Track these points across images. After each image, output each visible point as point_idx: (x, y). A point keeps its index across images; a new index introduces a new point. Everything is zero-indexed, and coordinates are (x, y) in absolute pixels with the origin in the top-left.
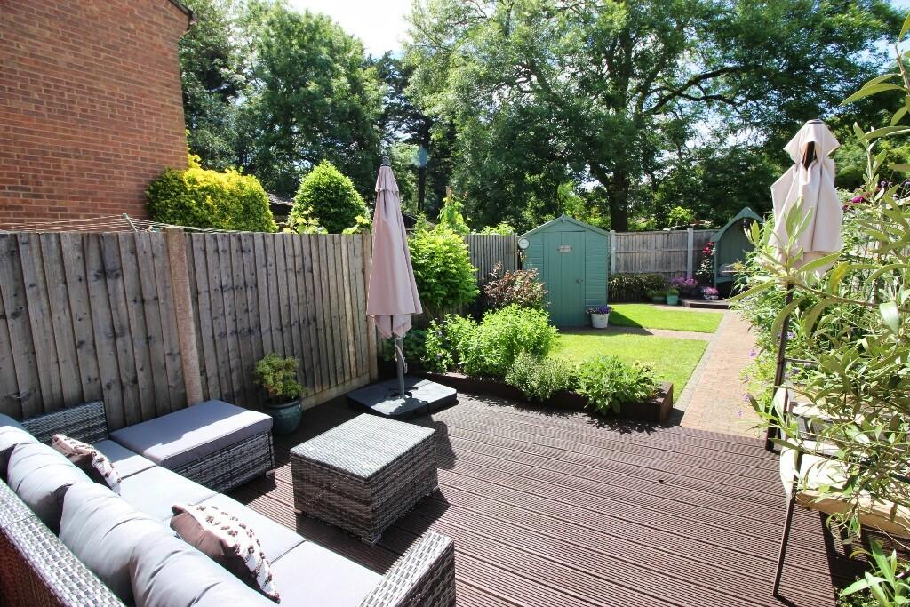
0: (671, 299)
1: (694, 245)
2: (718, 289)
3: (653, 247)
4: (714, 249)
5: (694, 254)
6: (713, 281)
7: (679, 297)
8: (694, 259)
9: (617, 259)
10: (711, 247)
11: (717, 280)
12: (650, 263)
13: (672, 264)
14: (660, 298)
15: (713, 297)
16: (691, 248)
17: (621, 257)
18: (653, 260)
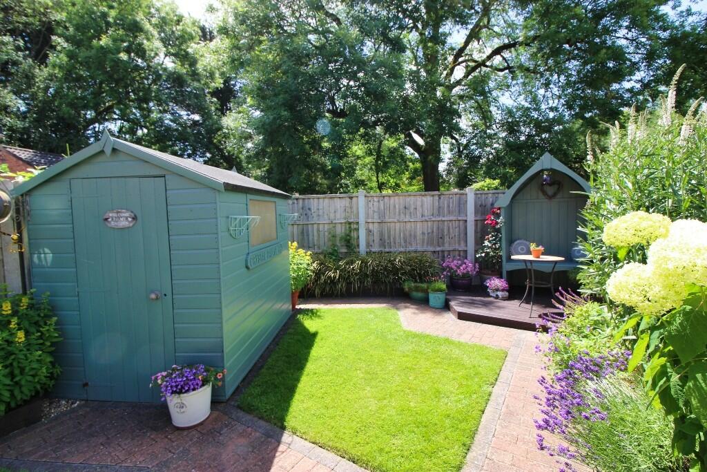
0: (436, 299)
1: (476, 212)
2: (509, 281)
3: (419, 214)
4: (501, 220)
5: (476, 225)
6: (501, 267)
7: (447, 294)
8: (476, 232)
9: (369, 231)
10: (498, 216)
11: (507, 267)
12: (415, 237)
13: (447, 239)
14: (420, 295)
15: (500, 294)
16: (471, 217)
17: (375, 228)
18: (419, 233)
